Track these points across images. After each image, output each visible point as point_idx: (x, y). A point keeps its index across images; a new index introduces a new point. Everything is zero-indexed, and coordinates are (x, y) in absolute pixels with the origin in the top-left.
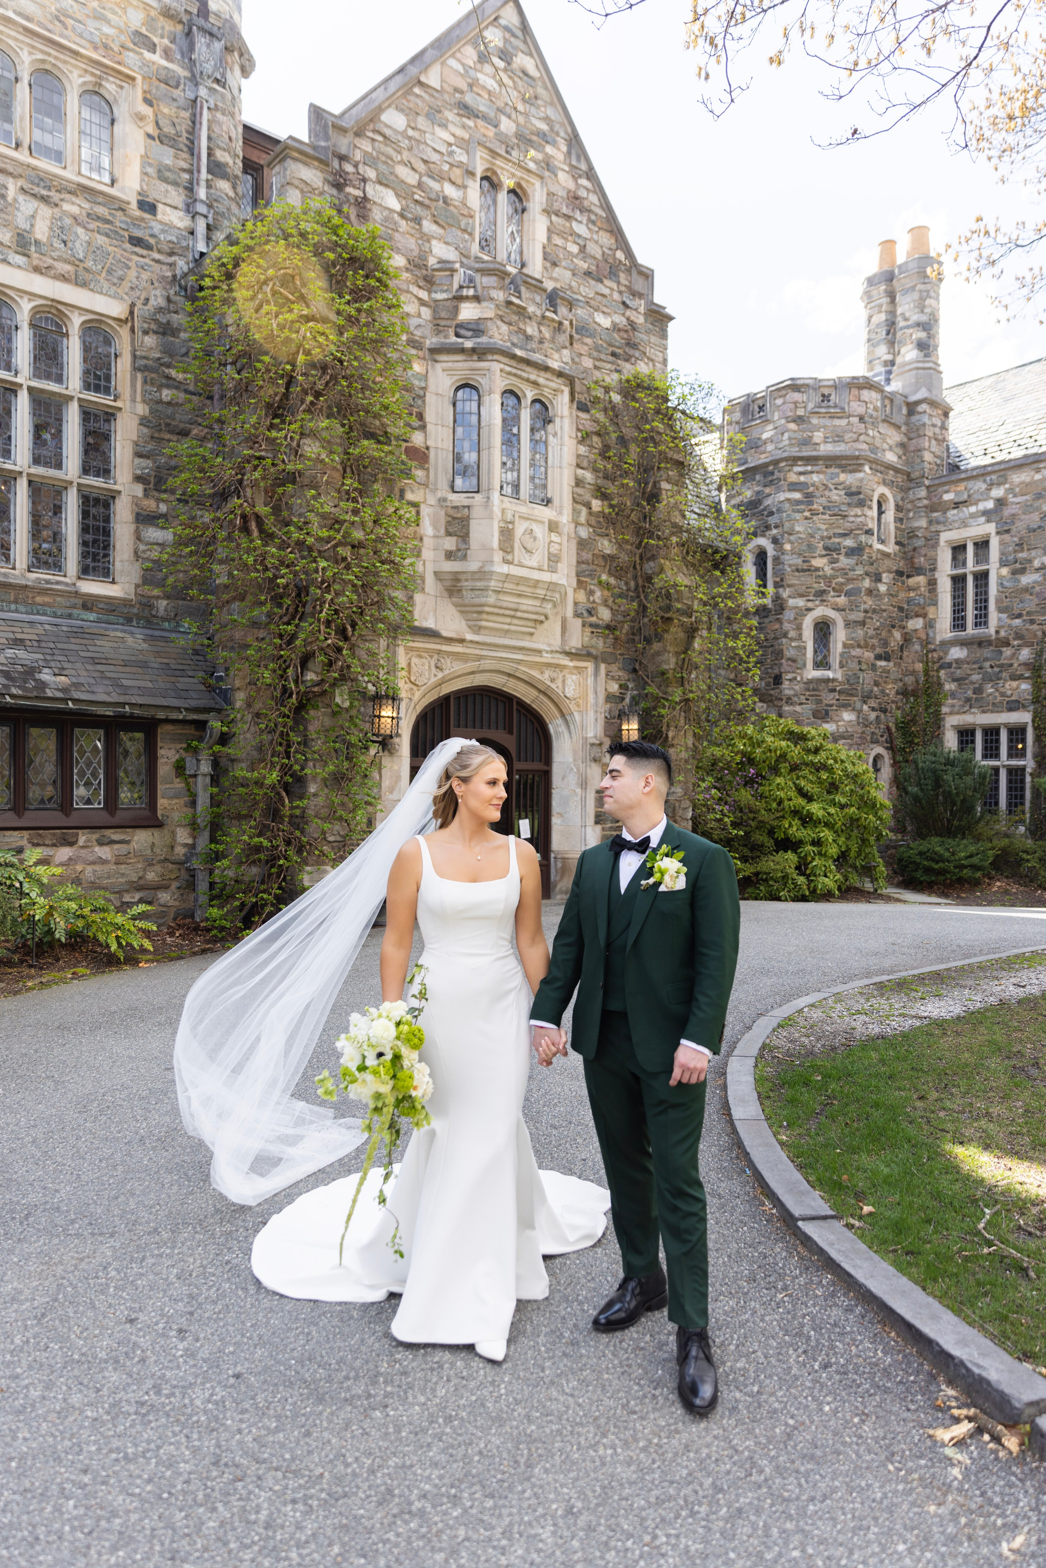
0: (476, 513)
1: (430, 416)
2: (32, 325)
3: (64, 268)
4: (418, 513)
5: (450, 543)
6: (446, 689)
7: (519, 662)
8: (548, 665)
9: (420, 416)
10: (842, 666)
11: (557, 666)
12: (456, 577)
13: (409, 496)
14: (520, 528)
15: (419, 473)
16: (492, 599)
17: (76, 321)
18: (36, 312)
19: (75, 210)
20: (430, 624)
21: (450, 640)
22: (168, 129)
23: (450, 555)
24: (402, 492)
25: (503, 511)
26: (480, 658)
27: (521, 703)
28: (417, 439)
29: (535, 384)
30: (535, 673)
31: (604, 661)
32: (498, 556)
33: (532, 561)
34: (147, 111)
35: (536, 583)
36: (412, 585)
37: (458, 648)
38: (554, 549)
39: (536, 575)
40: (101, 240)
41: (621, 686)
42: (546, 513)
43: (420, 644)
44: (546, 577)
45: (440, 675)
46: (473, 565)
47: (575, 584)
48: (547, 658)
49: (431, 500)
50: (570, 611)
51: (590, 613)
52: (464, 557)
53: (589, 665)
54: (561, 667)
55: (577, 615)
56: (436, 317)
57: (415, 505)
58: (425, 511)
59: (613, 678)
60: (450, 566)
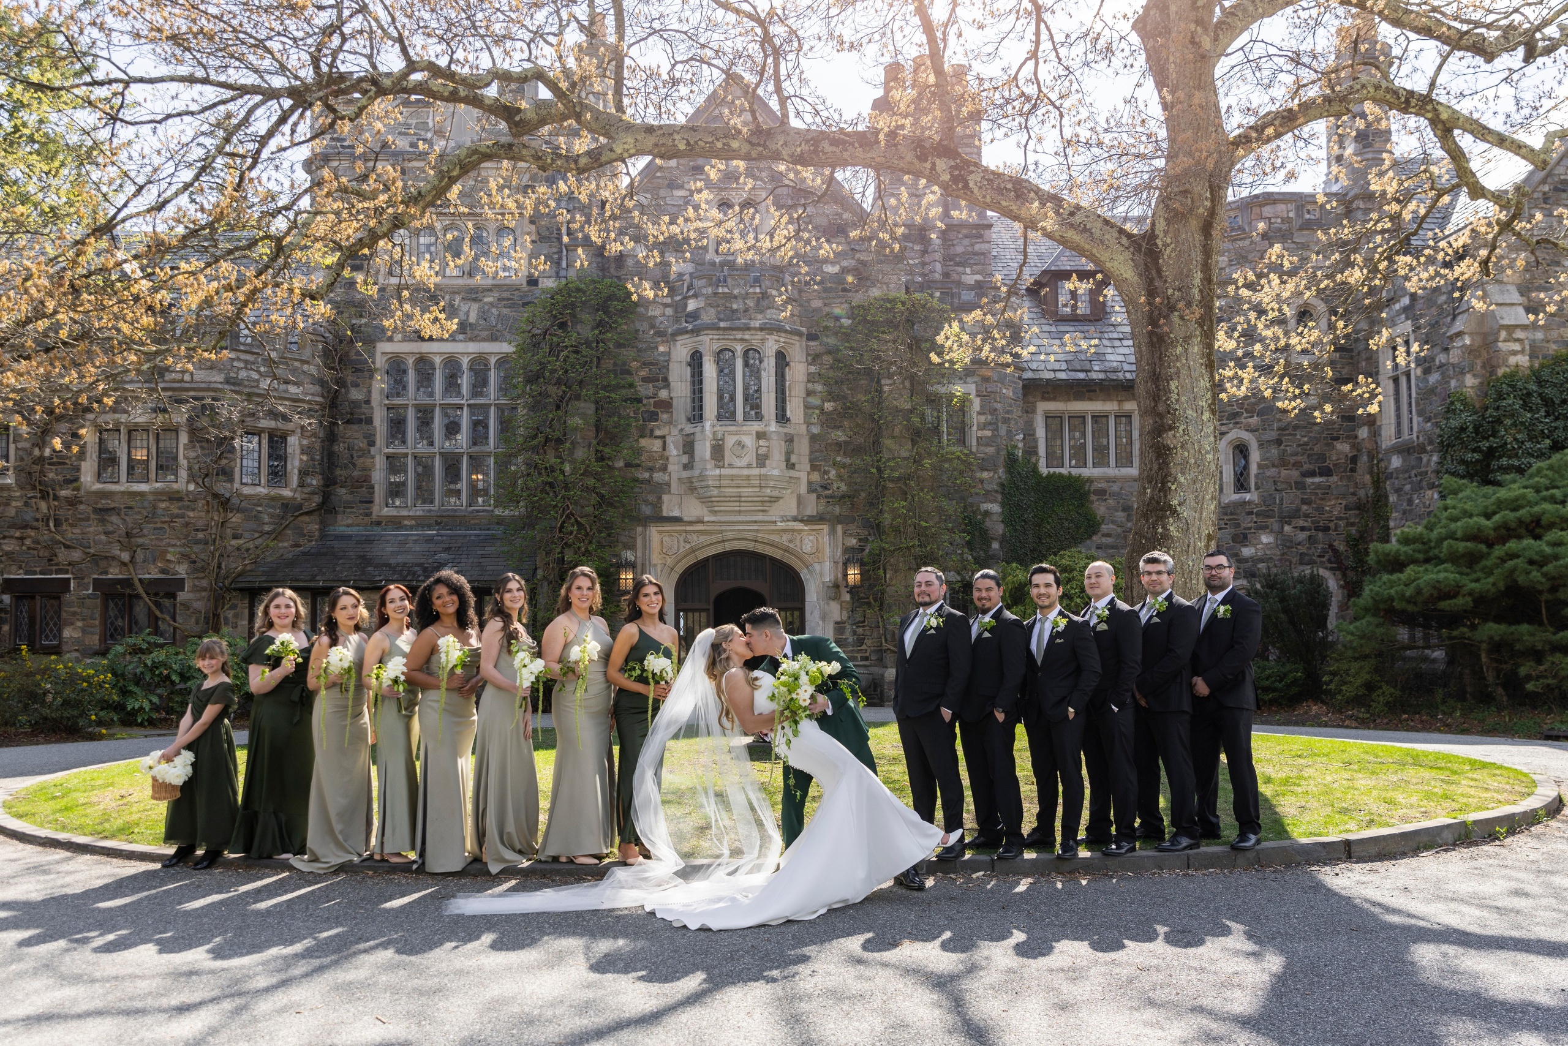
0: (698, 437)
1: (673, 377)
2: (471, 369)
3: (485, 334)
4: (664, 443)
5: (685, 459)
6: (702, 555)
7: (757, 531)
8: (785, 531)
9: (665, 379)
10: (1257, 488)
11: (794, 531)
12: (690, 480)
13: (658, 433)
14: (730, 441)
15: (665, 416)
16: (715, 492)
17: (493, 360)
18: (472, 362)
19: (491, 299)
20: (676, 513)
21: (691, 523)
22: (545, 233)
23: (686, 467)
24: (652, 431)
25: (714, 433)
26: (722, 532)
27: (772, 559)
28: (663, 394)
29: (742, 340)
30: (775, 538)
31: (839, 522)
32: (710, 465)
33: (744, 462)
34: (533, 227)
35: (748, 477)
36: (664, 488)
37: (700, 527)
38: (761, 451)
39: (746, 472)
40: (506, 311)
41: (860, 540)
42: (756, 427)
43: (668, 527)
44: (756, 471)
45: (688, 546)
46: (696, 472)
47: (808, 468)
48: (781, 525)
49: (675, 431)
50: (803, 489)
51: (825, 488)
52: (692, 468)
53: (825, 528)
54: (800, 531)
55: (811, 490)
56: (676, 311)
57: (663, 437)
58: (669, 440)
59: (851, 535)
60: (685, 474)
